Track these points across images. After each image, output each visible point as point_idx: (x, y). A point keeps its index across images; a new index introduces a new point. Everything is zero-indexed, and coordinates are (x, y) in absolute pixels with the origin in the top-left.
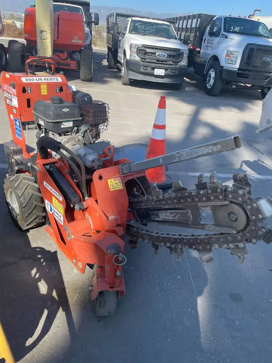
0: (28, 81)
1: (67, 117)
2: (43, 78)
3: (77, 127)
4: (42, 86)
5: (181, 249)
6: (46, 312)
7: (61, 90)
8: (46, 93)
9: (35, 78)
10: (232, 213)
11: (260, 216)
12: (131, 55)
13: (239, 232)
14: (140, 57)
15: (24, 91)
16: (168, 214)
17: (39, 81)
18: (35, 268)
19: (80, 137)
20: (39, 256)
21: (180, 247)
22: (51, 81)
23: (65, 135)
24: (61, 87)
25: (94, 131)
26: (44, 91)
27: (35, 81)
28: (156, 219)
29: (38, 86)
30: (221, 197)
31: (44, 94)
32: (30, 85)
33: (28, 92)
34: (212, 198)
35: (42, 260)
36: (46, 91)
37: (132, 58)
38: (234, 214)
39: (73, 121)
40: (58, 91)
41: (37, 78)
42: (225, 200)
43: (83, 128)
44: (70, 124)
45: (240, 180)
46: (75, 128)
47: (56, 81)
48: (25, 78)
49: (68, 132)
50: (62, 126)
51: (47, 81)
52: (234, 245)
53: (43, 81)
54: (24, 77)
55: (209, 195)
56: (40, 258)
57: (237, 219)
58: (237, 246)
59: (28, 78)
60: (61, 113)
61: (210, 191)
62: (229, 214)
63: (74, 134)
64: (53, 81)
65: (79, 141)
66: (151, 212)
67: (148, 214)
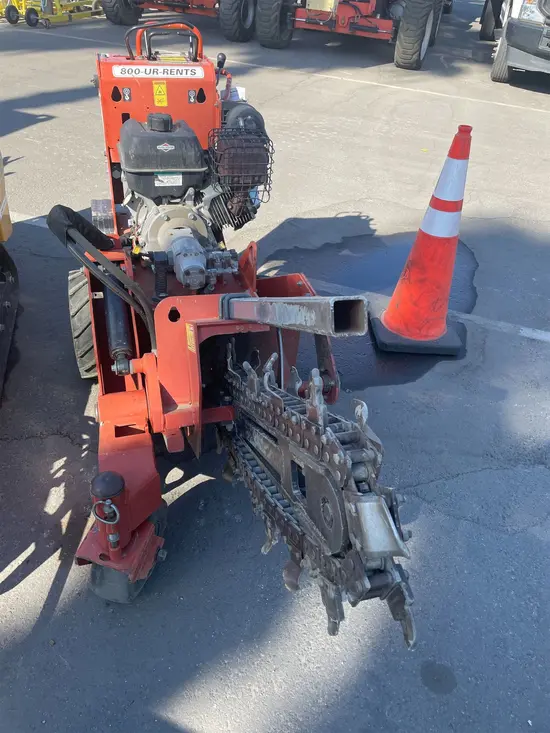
0: (127, 75)
1: (168, 162)
2: (161, 69)
3: (195, 187)
4: (156, 87)
5: (270, 529)
6: (32, 548)
7: (201, 97)
8: (165, 104)
9: (142, 68)
10: (327, 501)
12: (523, 9)
13: (334, 555)
14: (544, 14)
15: (116, 95)
16: (262, 441)
17: (151, 76)
18: (65, 459)
19: (205, 212)
20: (85, 437)
21: (269, 524)
22: (179, 76)
23: (170, 203)
24: (201, 90)
25: (235, 200)
26: (161, 99)
27: (142, 75)
28: (251, 441)
29: (147, 85)
30: (316, 449)
31: (160, 105)
32: (129, 82)
33: (125, 100)
34: (307, 443)
35: (84, 447)
36: (165, 97)
37: (525, 17)
39: (183, 173)
40: (192, 100)
41: (148, 68)
42: (322, 460)
43: (209, 193)
44: (177, 181)
46: (191, 191)
47: (189, 76)
48: (121, 67)
49: (173, 198)
50: (157, 184)
51: (170, 76)
53: (161, 75)
54: (120, 64)
55: (304, 434)
56: (85, 441)
57: (332, 521)
59: (127, 67)
60: (154, 152)
61: (304, 425)
62: (324, 501)
63: (190, 203)
64: (184, 76)
65: (195, 219)
66: (246, 421)
67: (244, 423)
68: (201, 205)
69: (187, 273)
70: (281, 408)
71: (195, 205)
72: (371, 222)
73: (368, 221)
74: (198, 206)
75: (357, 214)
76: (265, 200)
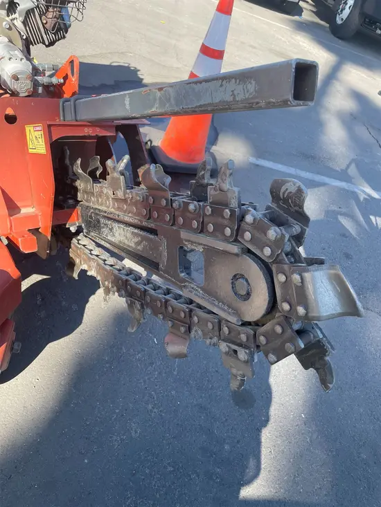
5: (139, 310)
10: (242, 276)
11: (301, 310)
13: (245, 324)
16: (129, 235)
19: (19, 24)
21: (139, 307)
25: (50, 15)
28: (109, 238)
30: (228, 231)
34: (211, 227)
38: (247, 281)
42: (236, 240)
43: (25, 3)
45: (285, 200)
52: (229, 347)
55: (205, 220)
57: (248, 295)
58: (235, 352)
61: (209, 210)
62: (235, 277)
65: (10, 29)
66: (102, 220)
67: (99, 222)
68: (14, 16)
69: (15, 78)
70: (167, 200)
71: (8, 16)
72: (138, 73)
73: (136, 71)
74: (11, 17)
75: (126, 65)
76: (80, 18)
